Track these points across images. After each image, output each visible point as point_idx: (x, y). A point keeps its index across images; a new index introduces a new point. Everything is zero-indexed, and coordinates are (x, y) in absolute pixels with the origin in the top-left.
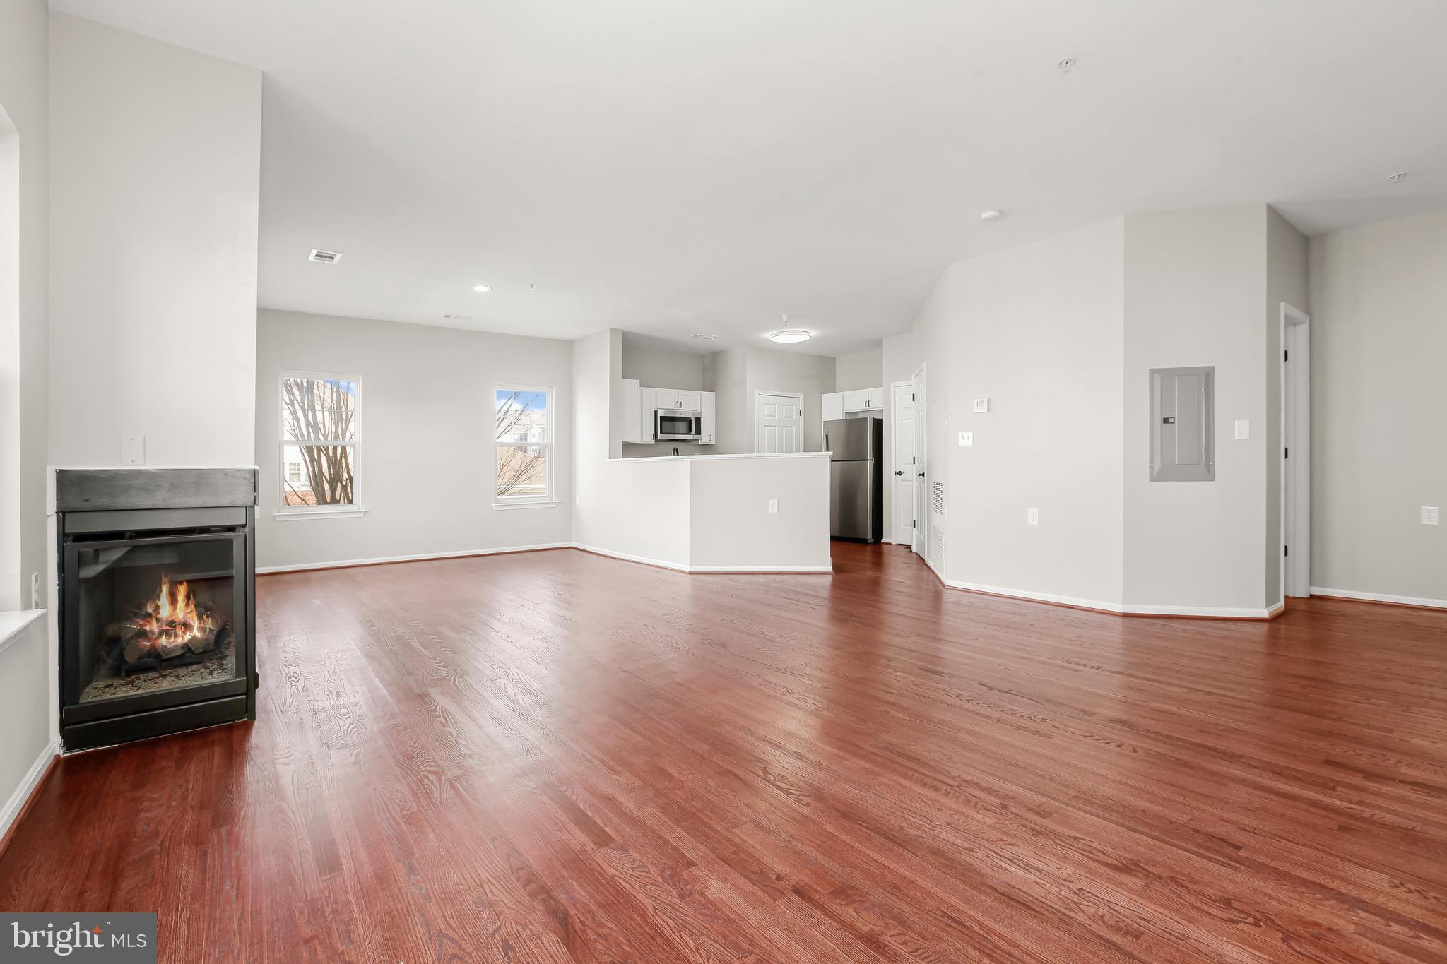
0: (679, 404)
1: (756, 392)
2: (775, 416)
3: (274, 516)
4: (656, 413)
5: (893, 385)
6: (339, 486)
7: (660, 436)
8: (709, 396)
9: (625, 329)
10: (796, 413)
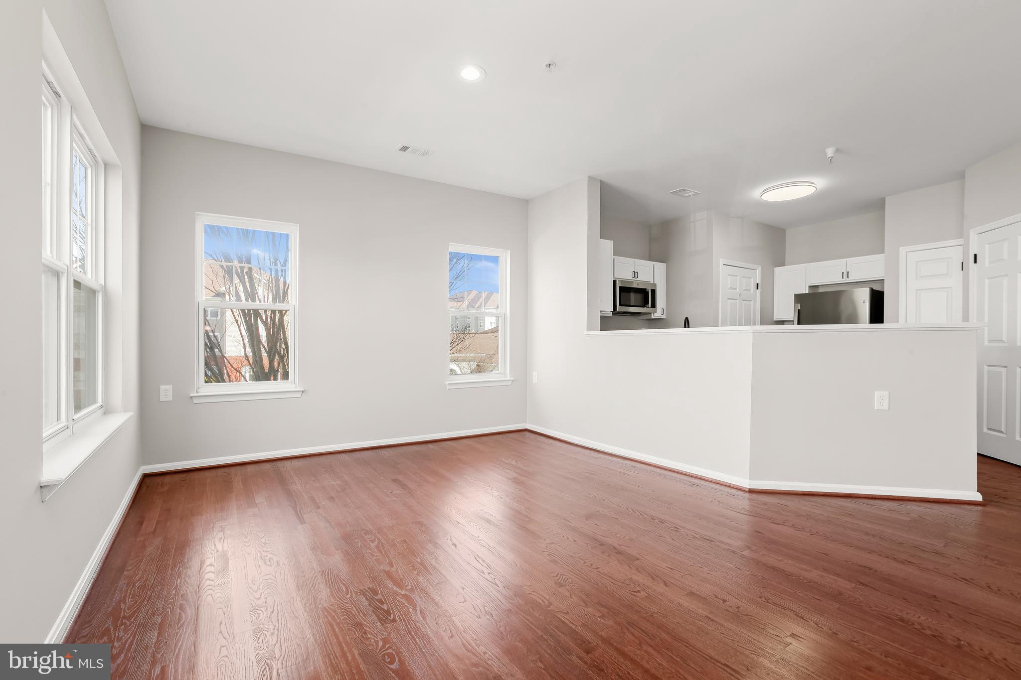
0: (635, 274)
1: (722, 262)
2: (736, 289)
3: (191, 397)
4: (615, 282)
5: (903, 250)
6: (277, 357)
7: (618, 308)
8: (660, 267)
9: (605, 180)
10: (754, 286)
